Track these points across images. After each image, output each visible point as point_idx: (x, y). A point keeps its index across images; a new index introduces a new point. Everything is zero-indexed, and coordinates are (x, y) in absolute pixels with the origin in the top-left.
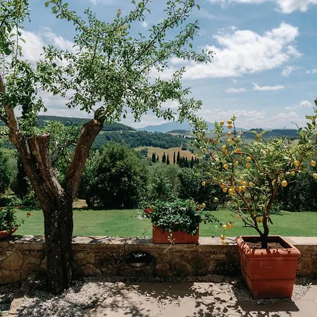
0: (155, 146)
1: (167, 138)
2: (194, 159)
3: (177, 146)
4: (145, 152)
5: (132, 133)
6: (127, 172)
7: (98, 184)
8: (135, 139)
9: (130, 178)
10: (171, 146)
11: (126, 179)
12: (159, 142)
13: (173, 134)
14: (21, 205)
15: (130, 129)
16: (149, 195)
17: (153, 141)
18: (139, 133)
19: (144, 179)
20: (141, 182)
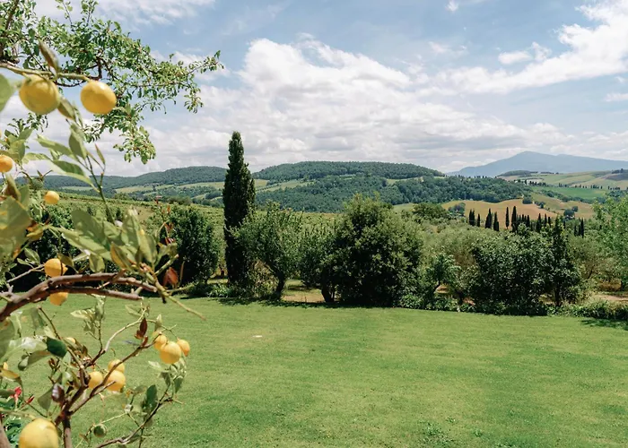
0: (478, 198)
1: (497, 185)
2: (543, 218)
3: (514, 197)
4: (460, 209)
5: (439, 180)
6: (381, 245)
7: (333, 264)
8: (444, 189)
9: (386, 256)
10: (503, 198)
11: (379, 257)
12: (483, 193)
13: (507, 179)
14: (226, 295)
15: (436, 174)
16: (422, 283)
17: (474, 191)
18: (451, 180)
19: (414, 257)
20: (405, 261)
